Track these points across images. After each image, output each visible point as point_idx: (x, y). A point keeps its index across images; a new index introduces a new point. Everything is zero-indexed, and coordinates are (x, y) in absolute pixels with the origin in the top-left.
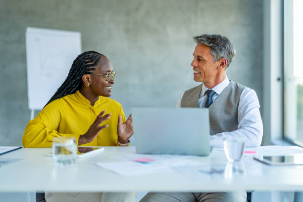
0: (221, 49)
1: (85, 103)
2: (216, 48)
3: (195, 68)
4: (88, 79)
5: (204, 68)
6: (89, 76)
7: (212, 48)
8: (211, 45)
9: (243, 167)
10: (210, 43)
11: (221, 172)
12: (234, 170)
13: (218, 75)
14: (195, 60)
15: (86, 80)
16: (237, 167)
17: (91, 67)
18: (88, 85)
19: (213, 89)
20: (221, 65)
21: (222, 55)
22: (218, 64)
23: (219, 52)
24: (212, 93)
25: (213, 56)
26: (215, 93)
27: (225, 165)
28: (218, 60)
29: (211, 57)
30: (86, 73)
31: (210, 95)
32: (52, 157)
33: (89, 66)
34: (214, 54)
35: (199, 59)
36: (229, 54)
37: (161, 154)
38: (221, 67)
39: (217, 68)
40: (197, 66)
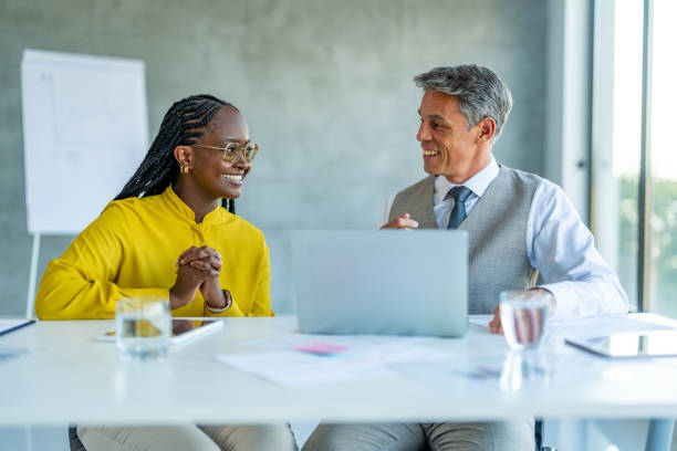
0: (481, 99)
1: (184, 216)
2: (471, 98)
3: (426, 144)
4: (186, 155)
5: (447, 142)
6: (188, 148)
7: (461, 100)
8: (458, 92)
9: (544, 363)
10: (456, 89)
12: (525, 369)
13: (477, 156)
14: (425, 127)
15: (182, 158)
16: (531, 362)
17: (193, 130)
18: (186, 170)
19: (465, 185)
20: (483, 133)
21: (484, 112)
22: (476, 131)
23: (477, 105)
24: (465, 193)
25: (465, 115)
26: (471, 192)
27: (502, 358)
28: (477, 124)
29: (462, 118)
30: (182, 143)
31: (461, 198)
32: (114, 342)
33: (189, 127)
34: (467, 111)
35: (435, 124)
36: (500, 106)
38: (485, 137)
39: (476, 142)
40: (429, 138)
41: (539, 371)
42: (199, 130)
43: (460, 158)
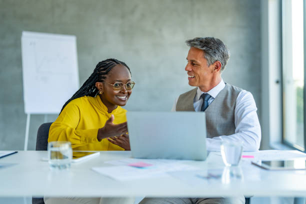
0: (215, 53)
2: (210, 51)
3: (189, 72)
4: (100, 86)
5: (199, 72)
6: (101, 83)
7: (206, 52)
8: (204, 48)
9: (241, 173)
10: (203, 47)
11: (218, 177)
12: (232, 175)
13: (213, 79)
14: (189, 64)
16: (234, 172)
17: (103, 76)
18: (100, 93)
19: (208, 93)
20: (216, 68)
21: (216, 58)
22: (212, 67)
23: (212, 55)
24: (208, 96)
25: (207, 59)
26: (211, 96)
27: (222, 170)
28: (213, 64)
29: (205, 61)
31: (206, 99)
34: (208, 58)
35: (193, 63)
36: (223, 56)
37: (157, 158)
38: (216, 70)
39: (212, 72)
40: (191, 70)
41: (238, 177)
42: (105, 76)
43: (205, 80)
